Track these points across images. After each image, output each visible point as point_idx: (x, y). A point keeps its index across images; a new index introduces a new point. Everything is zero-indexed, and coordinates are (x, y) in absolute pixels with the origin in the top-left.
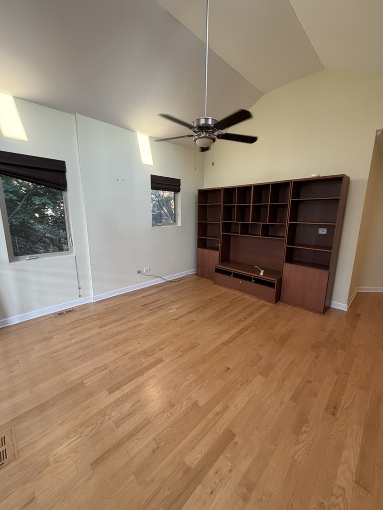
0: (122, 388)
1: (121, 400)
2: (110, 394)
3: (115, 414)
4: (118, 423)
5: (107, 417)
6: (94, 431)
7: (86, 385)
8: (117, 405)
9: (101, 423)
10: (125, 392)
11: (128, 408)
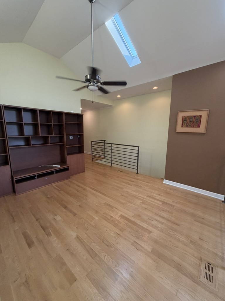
0: (146, 228)
1: (152, 226)
2: (151, 232)
3: (159, 225)
4: (162, 223)
5: (162, 228)
6: (171, 230)
7: (152, 249)
8: (155, 226)
9: (166, 229)
10: (147, 226)
11: (154, 222)
